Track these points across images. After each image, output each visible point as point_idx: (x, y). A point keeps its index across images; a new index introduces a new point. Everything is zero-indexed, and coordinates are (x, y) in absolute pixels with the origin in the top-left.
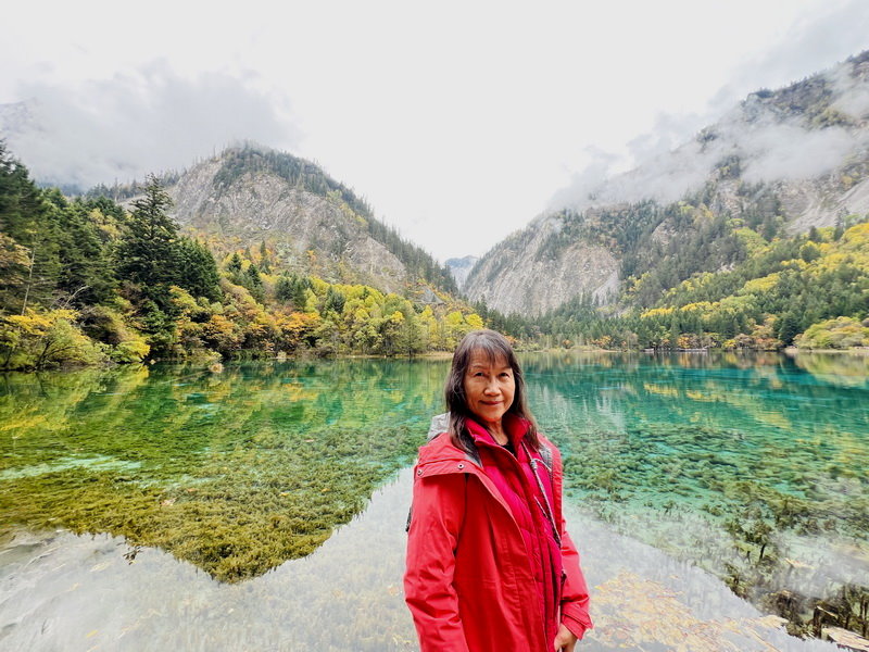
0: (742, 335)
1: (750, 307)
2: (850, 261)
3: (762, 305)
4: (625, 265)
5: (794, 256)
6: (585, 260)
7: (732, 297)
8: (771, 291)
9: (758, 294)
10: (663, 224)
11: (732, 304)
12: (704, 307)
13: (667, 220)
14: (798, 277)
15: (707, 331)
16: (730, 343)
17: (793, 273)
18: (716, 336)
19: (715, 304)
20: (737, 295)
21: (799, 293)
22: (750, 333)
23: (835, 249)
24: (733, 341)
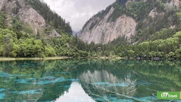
0: (171, 52)
1: (176, 42)
4: (138, 25)
6: (124, 23)
7: (171, 38)
9: (180, 37)
10: (153, 10)
11: (170, 40)
12: (160, 41)
13: (155, 8)
15: (160, 51)
16: (167, 56)
18: (163, 52)
19: (164, 40)
20: (172, 37)
22: (174, 52)
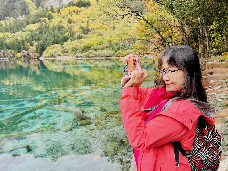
0: (24, 51)
1: (28, 37)
2: (61, 22)
3: (33, 37)
5: (45, 16)
7: (21, 32)
8: (36, 31)
9: (31, 31)
11: (21, 35)
12: (8, 36)
14: (46, 26)
15: (9, 49)
16: (19, 55)
17: (44, 24)
18: (12, 51)
19: (13, 34)
20: (23, 31)
21: (46, 33)
22: (27, 50)
23: (57, 16)
24: (20, 54)
